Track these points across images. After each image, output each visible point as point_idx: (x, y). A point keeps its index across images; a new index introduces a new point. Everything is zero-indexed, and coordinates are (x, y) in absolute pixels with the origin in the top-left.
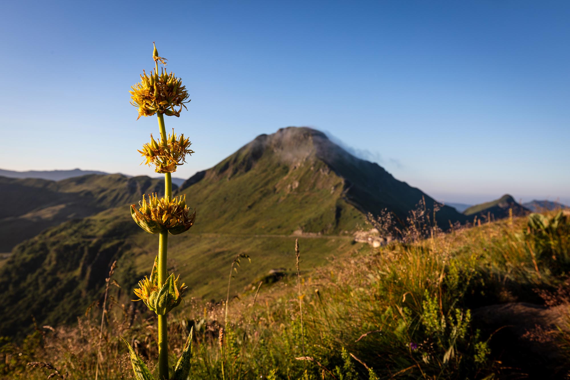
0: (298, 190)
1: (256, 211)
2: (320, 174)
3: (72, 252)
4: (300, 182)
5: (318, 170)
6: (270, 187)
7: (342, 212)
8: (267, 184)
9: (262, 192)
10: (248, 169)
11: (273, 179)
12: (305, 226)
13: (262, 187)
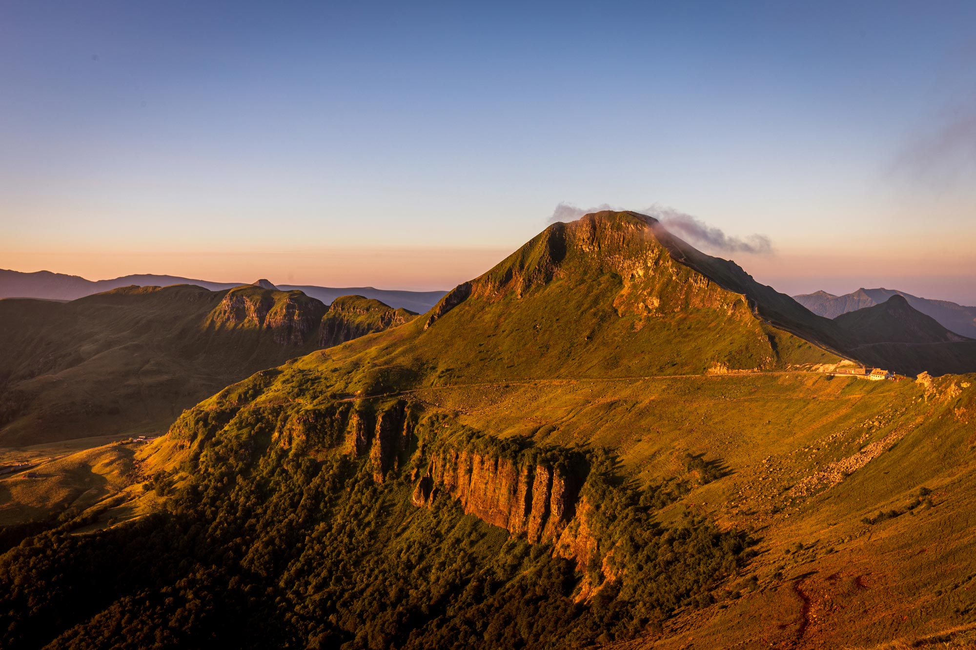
0: (660, 309)
1: (605, 344)
2: (691, 286)
3: (328, 420)
4: (660, 297)
5: (687, 281)
6: (603, 305)
7: (777, 340)
8: (596, 302)
9: (595, 314)
10: (549, 279)
11: (603, 294)
12: (729, 361)
13: (591, 308)
